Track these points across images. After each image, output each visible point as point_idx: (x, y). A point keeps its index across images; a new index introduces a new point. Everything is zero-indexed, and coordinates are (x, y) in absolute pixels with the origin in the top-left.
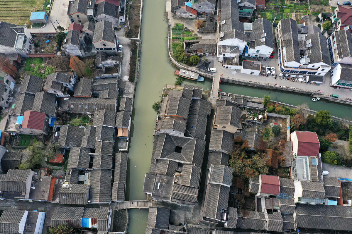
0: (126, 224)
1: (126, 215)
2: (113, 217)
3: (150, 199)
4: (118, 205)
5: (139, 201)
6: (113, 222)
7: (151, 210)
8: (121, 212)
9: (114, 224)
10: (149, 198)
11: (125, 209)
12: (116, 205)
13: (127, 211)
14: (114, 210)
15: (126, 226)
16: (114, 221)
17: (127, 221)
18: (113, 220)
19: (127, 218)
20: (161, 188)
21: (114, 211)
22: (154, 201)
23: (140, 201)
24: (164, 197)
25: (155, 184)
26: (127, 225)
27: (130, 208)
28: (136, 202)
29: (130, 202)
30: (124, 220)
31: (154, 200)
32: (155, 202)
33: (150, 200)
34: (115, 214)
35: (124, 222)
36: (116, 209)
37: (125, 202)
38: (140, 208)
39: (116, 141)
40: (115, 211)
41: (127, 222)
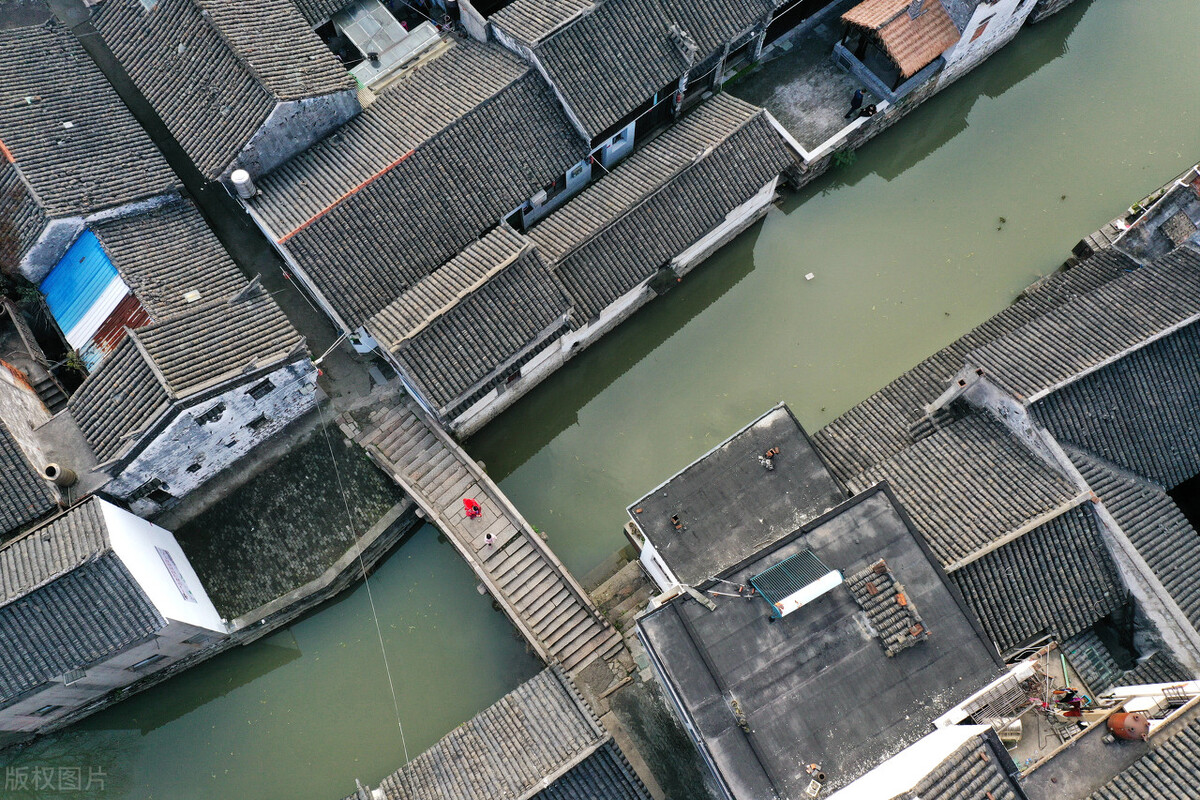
0: (297, 581)
1: (360, 533)
2: (281, 450)
3: (620, 608)
4: (388, 418)
5: (530, 541)
6: (242, 477)
7: (536, 697)
8: (359, 478)
9: (238, 496)
10: (619, 597)
11: (398, 493)
12: (378, 404)
13: (395, 512)
14: (331, 414)
15: (279, 602)
16: (251, 482)
17: (330, 575)
18: (255, 466)
19: (349, 557)
20: (801, 635)
21: (323, 420)
22: (624, 657)
23: (537, 549)
24: (744, 737)
25: (790, 551)
26: (296, 595)
27: (434, 515)
28: (503, 521)
29: (468, 479)
30: (314, 547)
31: (639, 651)
32: (633, 672)
33: (606, 619)
34: (305, 448)
35: (302, 554)
36: (349, 430)
37: (445, 445)
38: (488, 592)
39: (793, 52)
40: (334, 427)
41: (314, 586)
